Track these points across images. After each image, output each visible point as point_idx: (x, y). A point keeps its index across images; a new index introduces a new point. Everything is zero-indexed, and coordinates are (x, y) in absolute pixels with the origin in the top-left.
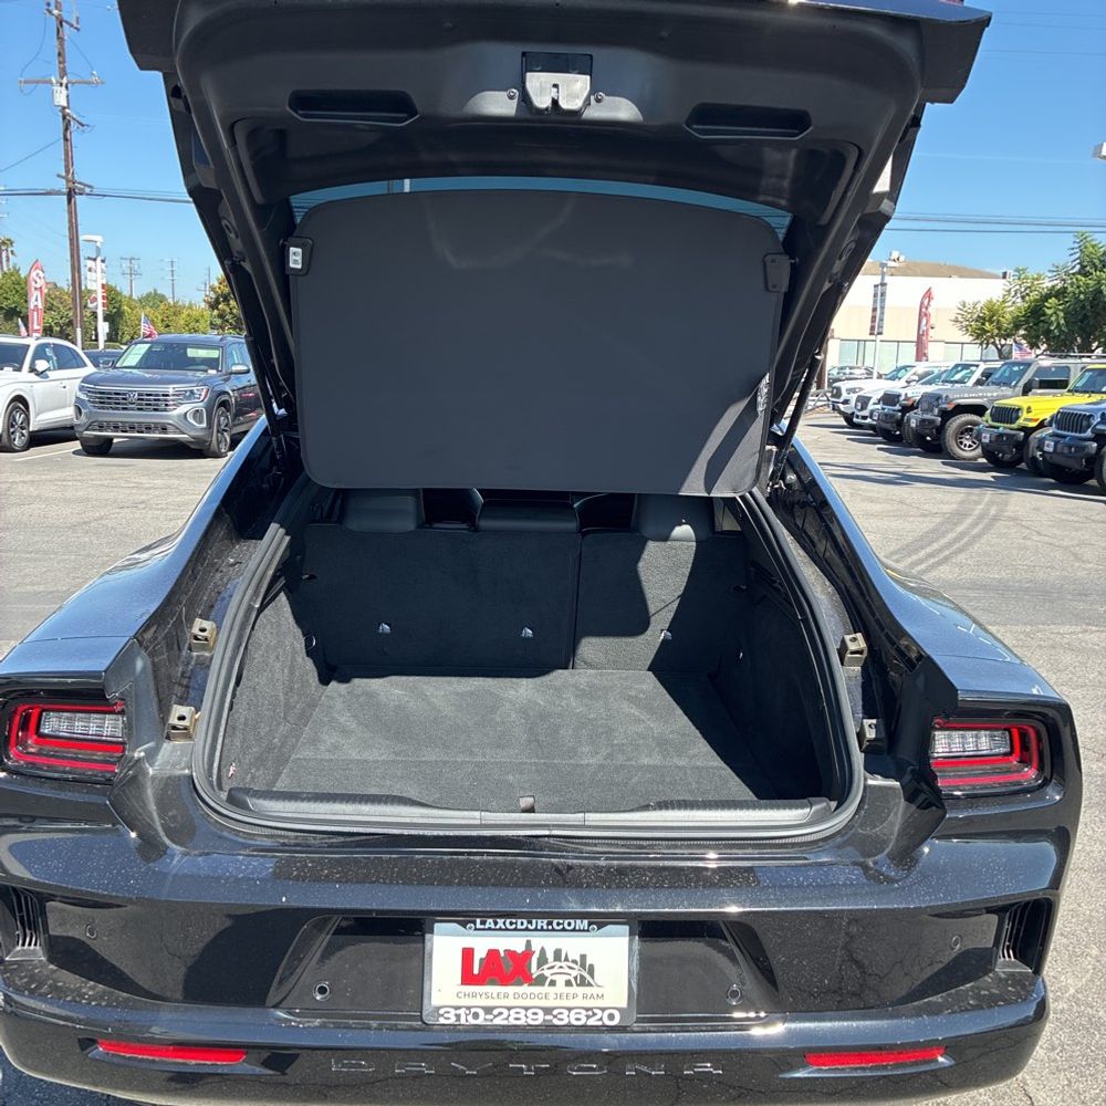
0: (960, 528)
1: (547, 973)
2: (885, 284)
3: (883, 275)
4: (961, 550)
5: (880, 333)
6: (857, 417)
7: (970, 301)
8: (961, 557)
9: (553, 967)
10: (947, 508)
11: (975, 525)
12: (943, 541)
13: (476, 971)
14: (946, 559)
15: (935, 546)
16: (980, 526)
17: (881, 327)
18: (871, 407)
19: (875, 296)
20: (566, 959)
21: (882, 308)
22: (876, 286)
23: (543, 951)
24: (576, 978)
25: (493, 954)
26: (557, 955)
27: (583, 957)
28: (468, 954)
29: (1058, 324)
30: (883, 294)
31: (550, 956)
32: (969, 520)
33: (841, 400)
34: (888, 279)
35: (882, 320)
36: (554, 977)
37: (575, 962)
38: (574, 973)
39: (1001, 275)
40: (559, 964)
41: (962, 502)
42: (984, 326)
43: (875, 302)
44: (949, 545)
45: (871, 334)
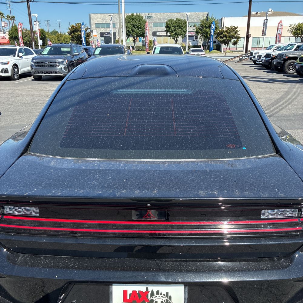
0: (289, 97)
1: (154, 299)
2: (267, 19)
3: (267, 16)
4: (289, 104)
5: (265, 35)
6: (258, 61)
7: (293, 24)
8: (290, 106)
9: (156, 297)
10: (285, 90)
11: (293, 95)
12: (284, 101)
13: (128, 298)
14: (285, 107)
15: (282, 103)
16: (295, 96)
17: (265, 33)
18: (262, 58)
19: (264, 23)
20: (161, 294)
21: (266, 27)
22: (264, 20)
23: (152, 291)
24: (165, 300)
25: (134, 292)
26: (158, 292)
27: (167, 293)
28: (125, 292)
30: (266, 23)
31: (155, 293)
32: (292, 94)
33: (253, 56)
34: (268, 18)
35: (266, 31)
36: (157, 300)
37: (164, 295)
38: (164, 299)
40: (158, 296)
41: (289, 88)
42: (297, 31)
43: (264, 25)
44: (286, 102)
45: (262, 35)
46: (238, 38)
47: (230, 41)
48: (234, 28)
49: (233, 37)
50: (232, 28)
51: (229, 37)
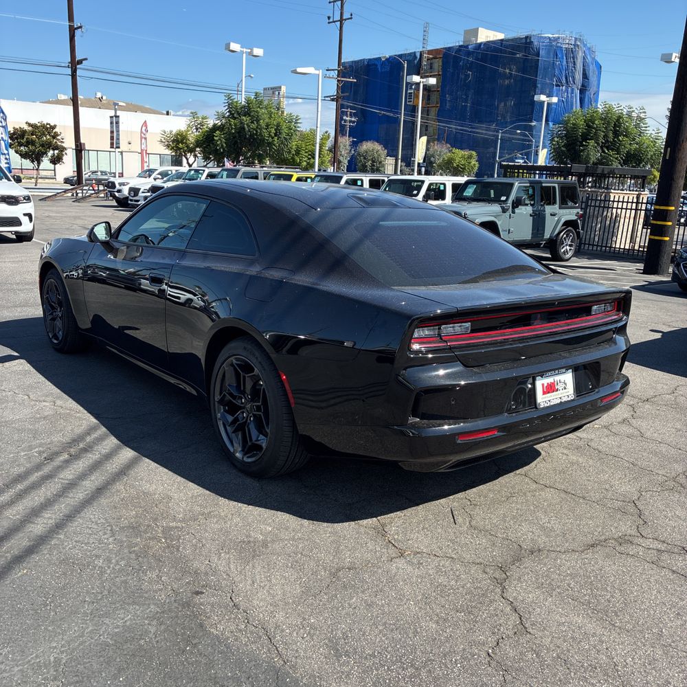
2: (118, 117)
3: (116, 110)
5: (119, 148)
6: (131, 200)
17: (118, 143)
18: (140, 194)
19: (112, 123)
21: (118, 131)
22: (111, 117)
29: (222, 145)
30: (117, 123)
33: (116, 190)
34: (119, 113)
35: (118, 139)
39: (165, 113)
42: (178, 146)
43: (112, 127)
45: (112, 147)
46: (62, 149)
47: (46, 153)
48: (48, 126)
49: (49, 146)
50: (43, 126)
51: (42, 145)
